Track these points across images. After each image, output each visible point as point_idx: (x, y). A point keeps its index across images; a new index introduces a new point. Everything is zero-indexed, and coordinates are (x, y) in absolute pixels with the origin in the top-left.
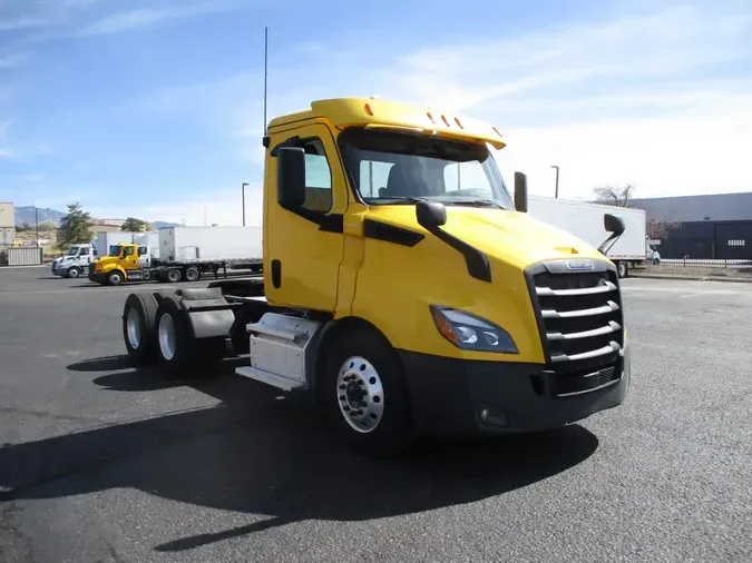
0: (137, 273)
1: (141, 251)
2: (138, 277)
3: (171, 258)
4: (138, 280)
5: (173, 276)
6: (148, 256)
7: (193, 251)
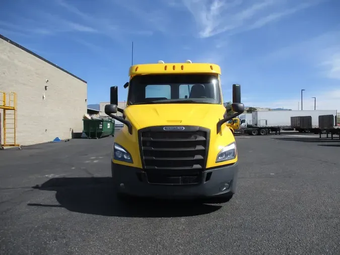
0: (238, 131)
1: (243, 121)
2: (239, 132)
3: (256, 125)
4: (239, 134)
5: (254, 133)
6: (246, 124)
7: (265, 121)
